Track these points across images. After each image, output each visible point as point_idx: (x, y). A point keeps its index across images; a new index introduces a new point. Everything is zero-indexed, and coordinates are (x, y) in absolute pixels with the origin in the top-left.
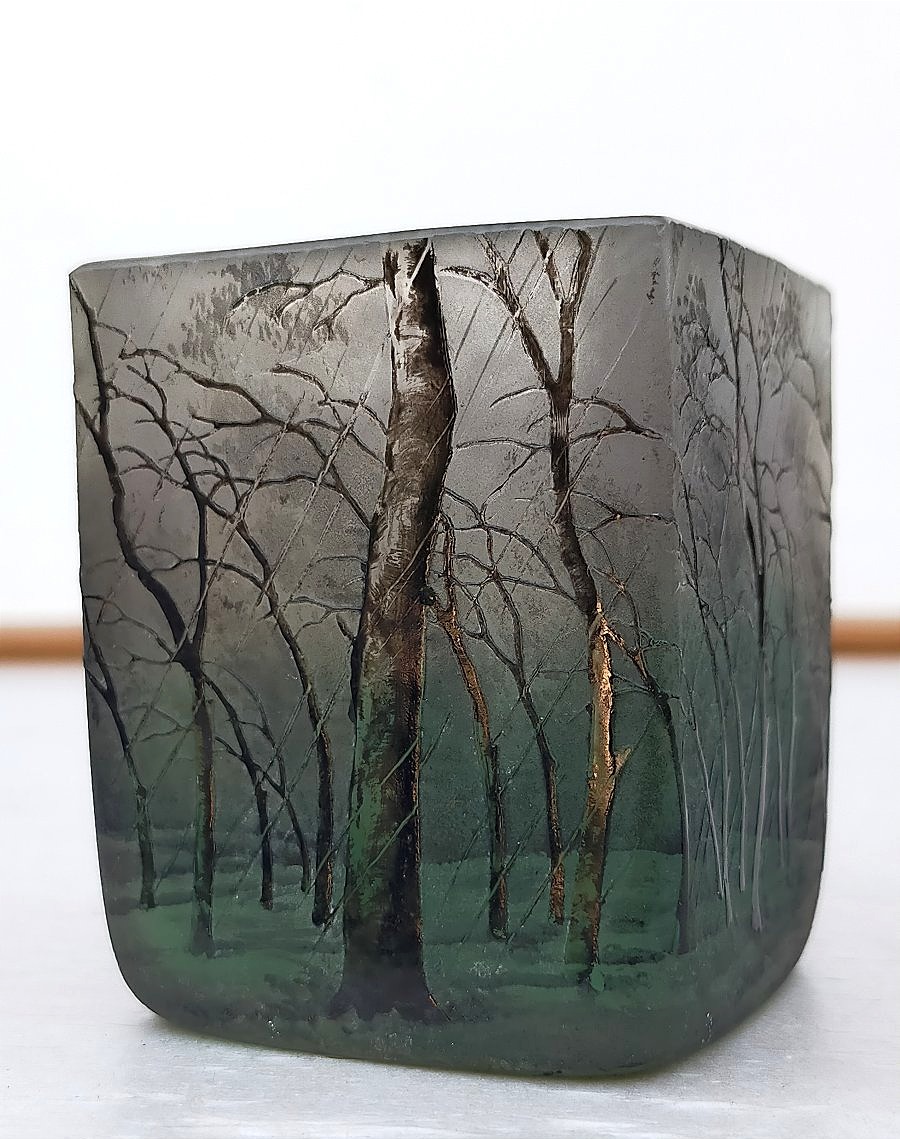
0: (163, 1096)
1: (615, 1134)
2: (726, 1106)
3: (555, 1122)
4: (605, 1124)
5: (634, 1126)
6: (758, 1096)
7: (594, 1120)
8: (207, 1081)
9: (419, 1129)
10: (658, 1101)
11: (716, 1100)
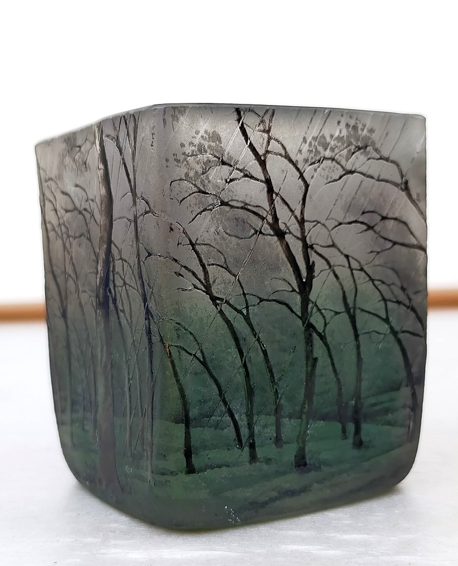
0: (89, 540)
1: (313, 552)
2: (366, 536)
3: (283, 547)
4: (307, 547)
5: (322, 547)
6: (381, 531)
7: (302, 545)
8: (111, 531)
9: (217, 552)
10: (333, 535)
11: (361, 534)
